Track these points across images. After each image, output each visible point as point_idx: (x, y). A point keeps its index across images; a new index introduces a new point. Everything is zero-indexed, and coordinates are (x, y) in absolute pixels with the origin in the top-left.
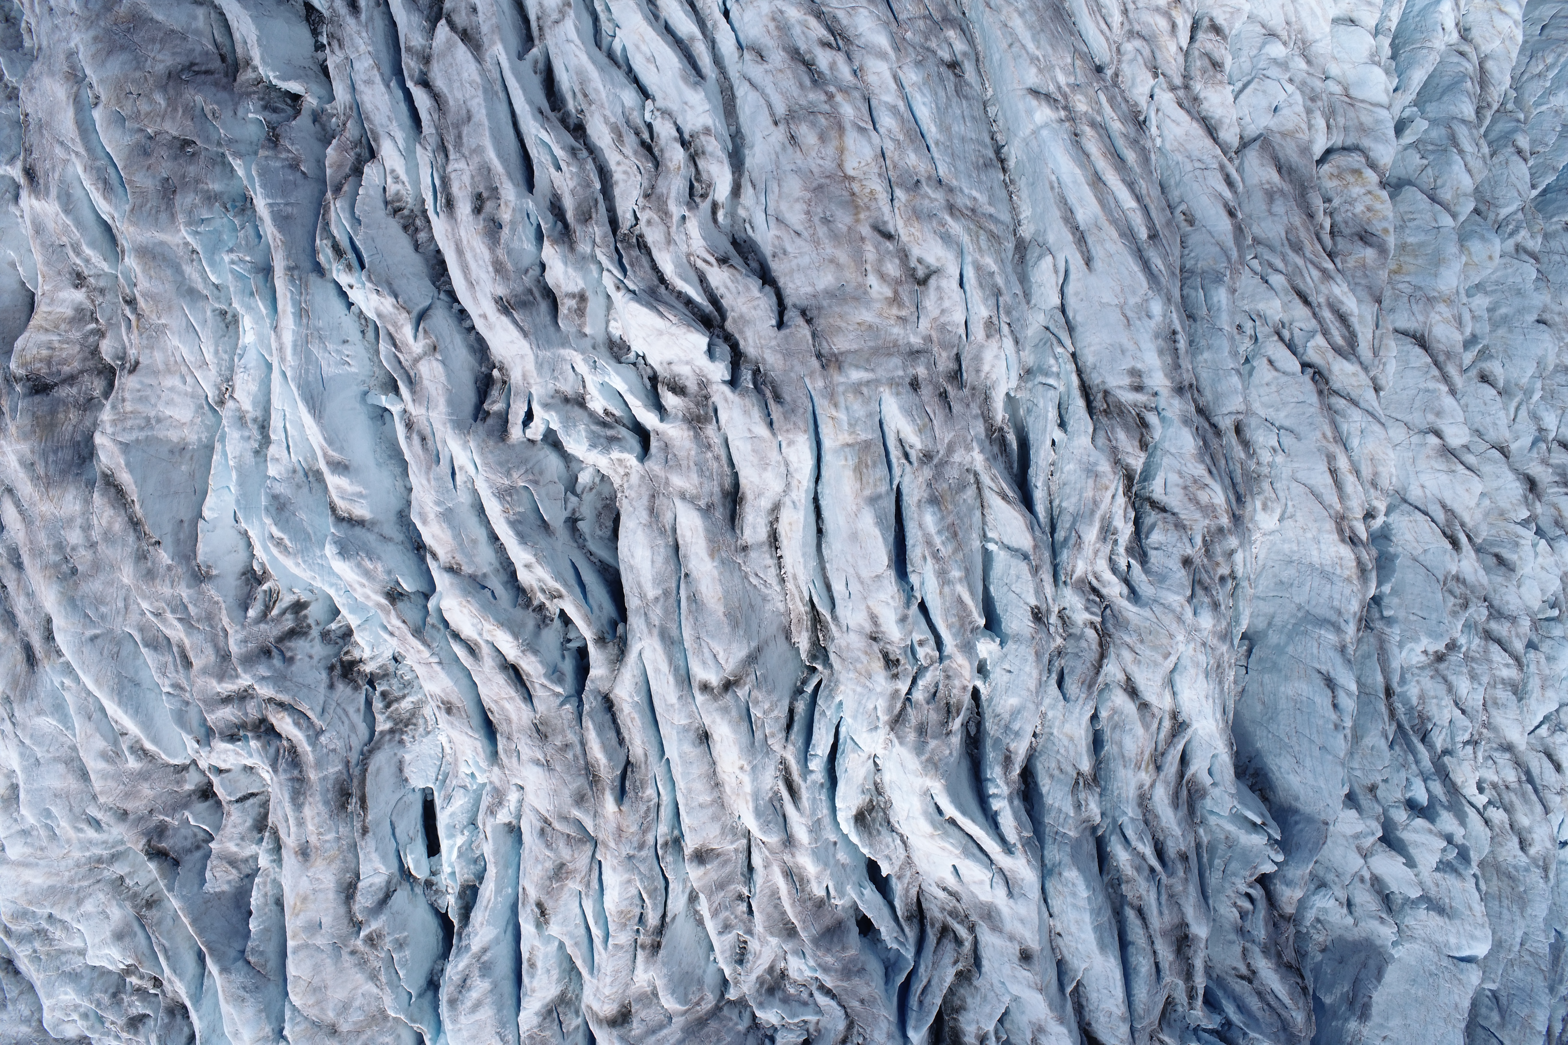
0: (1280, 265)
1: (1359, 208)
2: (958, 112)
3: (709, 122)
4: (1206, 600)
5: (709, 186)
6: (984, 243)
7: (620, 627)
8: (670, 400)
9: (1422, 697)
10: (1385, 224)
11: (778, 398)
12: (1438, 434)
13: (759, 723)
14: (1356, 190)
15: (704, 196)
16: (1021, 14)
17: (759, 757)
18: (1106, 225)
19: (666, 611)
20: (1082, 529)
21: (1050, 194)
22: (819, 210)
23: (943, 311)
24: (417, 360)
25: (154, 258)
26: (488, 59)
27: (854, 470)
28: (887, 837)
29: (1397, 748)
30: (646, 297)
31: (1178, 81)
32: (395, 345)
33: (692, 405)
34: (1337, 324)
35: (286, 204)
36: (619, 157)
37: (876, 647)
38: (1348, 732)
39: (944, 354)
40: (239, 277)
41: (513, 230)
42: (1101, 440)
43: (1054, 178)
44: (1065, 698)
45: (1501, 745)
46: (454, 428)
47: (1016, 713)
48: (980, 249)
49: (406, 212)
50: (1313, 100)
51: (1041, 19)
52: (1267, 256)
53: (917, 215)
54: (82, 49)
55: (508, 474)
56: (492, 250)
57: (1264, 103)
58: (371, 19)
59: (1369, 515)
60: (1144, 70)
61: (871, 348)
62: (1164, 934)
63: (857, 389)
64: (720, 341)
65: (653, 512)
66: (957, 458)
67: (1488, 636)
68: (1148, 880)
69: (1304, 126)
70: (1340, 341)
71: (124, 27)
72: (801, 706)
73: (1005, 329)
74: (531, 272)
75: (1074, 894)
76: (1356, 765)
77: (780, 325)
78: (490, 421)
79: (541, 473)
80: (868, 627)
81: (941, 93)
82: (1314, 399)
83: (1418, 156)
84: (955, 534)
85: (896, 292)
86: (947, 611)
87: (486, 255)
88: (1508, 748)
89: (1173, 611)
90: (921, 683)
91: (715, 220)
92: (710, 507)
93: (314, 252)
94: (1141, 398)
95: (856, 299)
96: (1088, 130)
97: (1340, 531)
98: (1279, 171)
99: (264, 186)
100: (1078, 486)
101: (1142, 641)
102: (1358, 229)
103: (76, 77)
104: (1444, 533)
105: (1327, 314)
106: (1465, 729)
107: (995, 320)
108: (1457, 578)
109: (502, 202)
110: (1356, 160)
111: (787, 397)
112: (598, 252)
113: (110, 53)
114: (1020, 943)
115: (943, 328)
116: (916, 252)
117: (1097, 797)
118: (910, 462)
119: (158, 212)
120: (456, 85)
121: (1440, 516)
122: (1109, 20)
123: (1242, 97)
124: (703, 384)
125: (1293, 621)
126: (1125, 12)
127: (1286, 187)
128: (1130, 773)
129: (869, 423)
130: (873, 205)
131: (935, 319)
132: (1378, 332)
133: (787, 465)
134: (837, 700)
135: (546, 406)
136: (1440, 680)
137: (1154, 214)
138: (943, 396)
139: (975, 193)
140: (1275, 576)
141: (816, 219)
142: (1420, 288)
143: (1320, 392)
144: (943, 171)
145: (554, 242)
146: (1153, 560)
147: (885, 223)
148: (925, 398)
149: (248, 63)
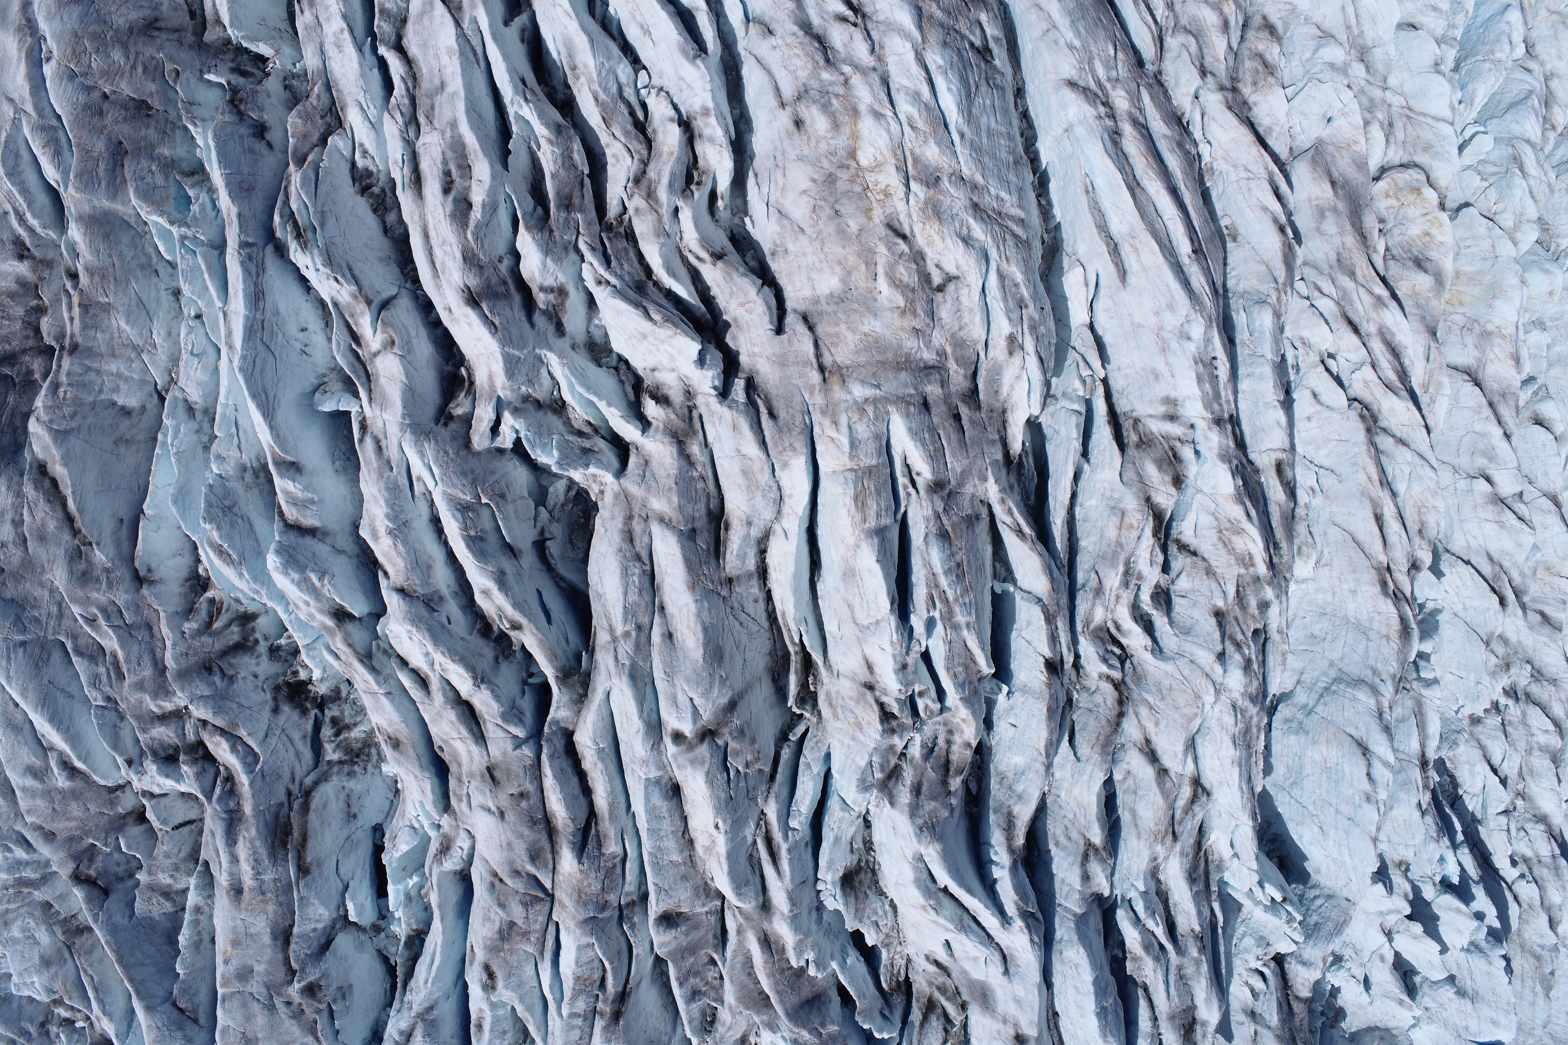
0: (1328, 288)
1: (1415, 231)
2: (988, 102)
3: (709, 103)
4: (1237, 658)
5: (707, 172)
6: (1011, 250)
7: (586, 660)
8: (651, 408)
10: (1443, 250)
11: (772, 414)
12: (1488, 479)
13: (738, 776)
14: (1413, 211)
15: (701, 184)
19: (637, 646)
20: (1103, 572)
21: (1083, 199)
22: (827, 205)
23: (961, 325)
24: (375, 354)
25: (101, 226)
26: (468, 22)
27: (855, 497)
28: (874, 902)
29: (1432, 819)
30: (631, 293)
31: (1226, 81)
32: (352, 336)
33: (675, 417)
34: (1387, 356)
36: (611, 138)
37: (871, 697)
38: (1382, 804)
39: (959, 372)
42: (1130, 474)
43: (1088, 181)
44: (1077, 758)
45: (1535, 816)
46: (409, 433)
47: (1020, 773)
48: (1007, 257)
49: (376, 190)
50: (1371, 110)
51: (1083, 6)
52: (1316, 278)
53: (937, 214)
55: (471, 487)
56: (460, 233)
57: (1317, 112)
59: (1414, 567)
60: (1191, 68)
61: (879, 362)
62: (1172, 1018)
63: (862, 407)
64: (712, 347)
65: (627, 535)
66: (969, 488)
67: (1529, 699)
68: (1156, 959)
69: (1361, 139)
70: (1389, 375)
72: (785, 754)
73: (1029, 346)
74: (504, 261)
75: (1077, 975)
76: (1385, 837)
77: (779, 330)
78: (453, 424)
79: (506, 489)
80: (863, 674)
82: (1361, 437)
83: (1477, 178)
84: (964, 575)
85: (909, 301)
86: (950, 657)
87: (454, 238)
88: (1542, 819)
89: (1201, 668)
90: (918, 738)
91: (713, 212)
92: (692, 533)
93: (271, 228)
94: (1174, 429)
95: (864, 306)
96: (1128, 129)
97: (1384, 585)
98: (1333, 186)
100: (1100, 524)
101: (1163, 699)
102: (1414, 253)
103: (29, 30)
104: (1491, 589)
105: (1377, 345)
107: (1018, 336)
108: (1501, 638)
109: (474, 181)
110: (1415, 178)
111: (782, 413)
112: (581, 243)
114: (1015, 1026)
115: (959, 343)
116: (932, 256)
117: (1106, 871)
118: (918, 492)
120: (432, 50)
121: (1487, 570)
122: (1154, 12)
124: (689, 394)
125: (1324, 679)
126: (1171, 5)
127: (1340, 203)
129: (875, 446)
130: (886, 200)
131: (951, 332)
132: (1430, 366)
133: (779, 488)
134: (824, 749)
135: (516, 412)
136: (1475, 744)
137: (1197, 225)
138: (955, 416)
139: (1002, 195)
140: (1306, 627)
141: (823, 215)
142: (1475, 320)
143: (1368, 430)
144: (966, 166)
145: (531, 229)
146: (1178, 610)
147: (899, 221)
148: (937, 419)
149: (217, 21)
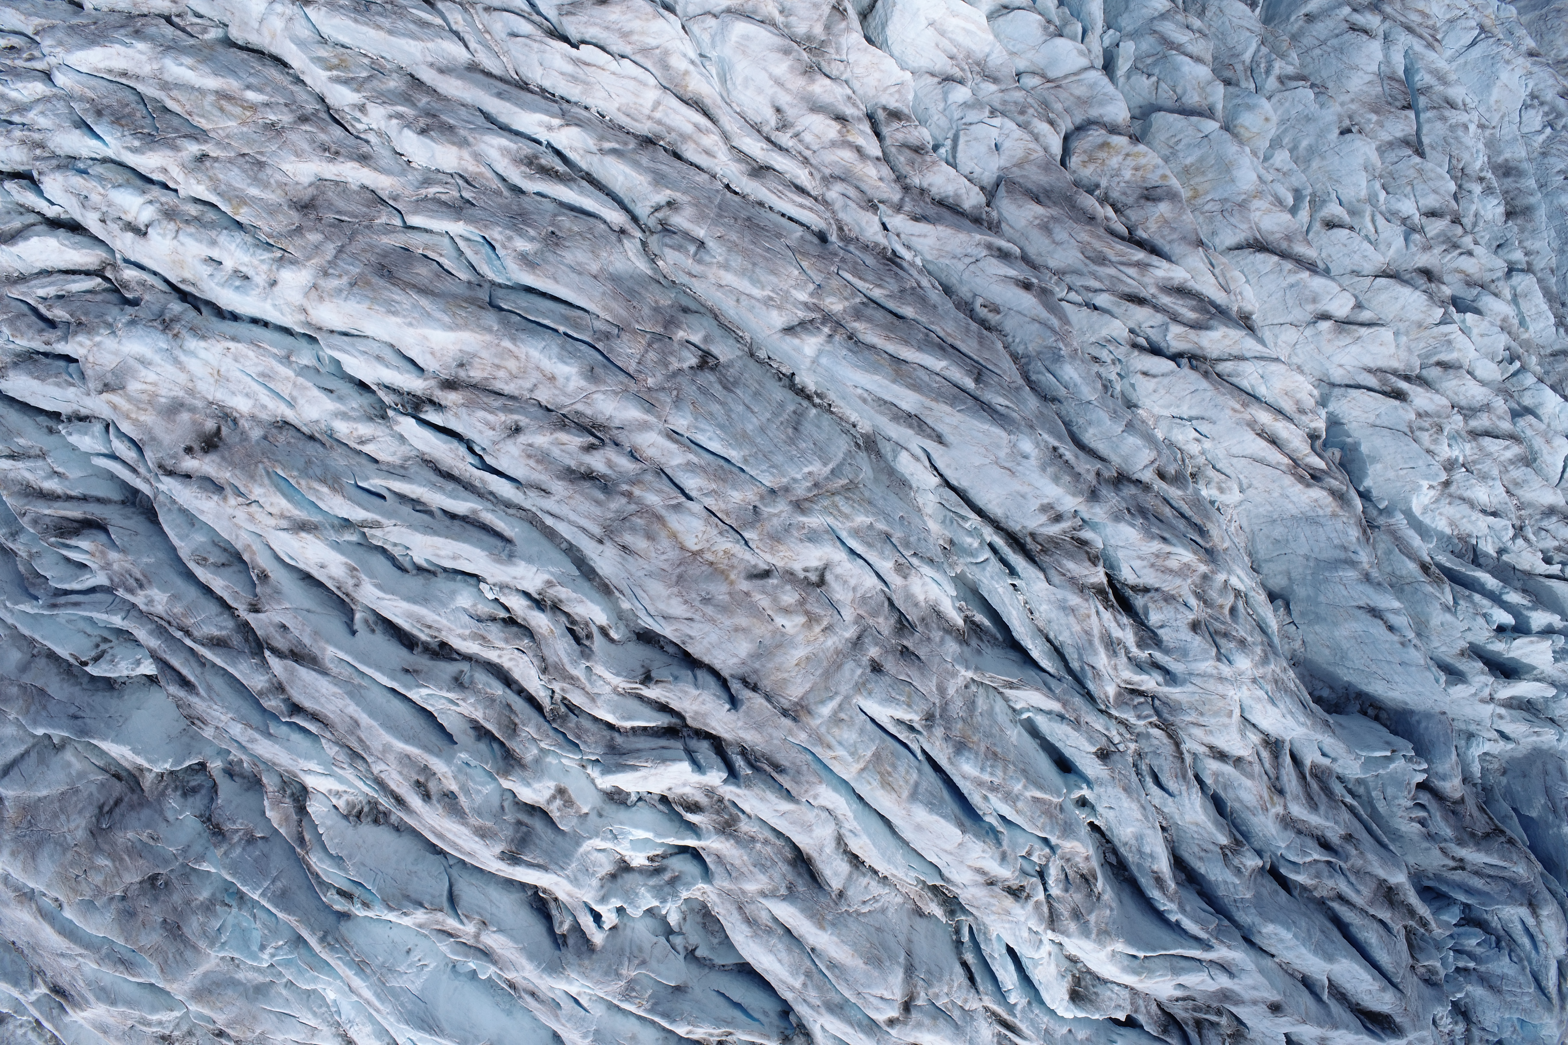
0: (1096, 285)
1: (1128, 174)
2: (740, 408)
3: (546, 577)
4: (1232, 645)
5: (587, 624)
6: (846, 509)
7: (792, 1018)
8: (693, 818)
9: (1452, 524)
10: (1160, 172)
11: (779, 768)
12: (1325, 317)
13: (950, 1006)
14: (1114, 161)
15: (589, 636)
16: (726, 267)
17: (968, 1029)
18: (933, 404)
19: (819, 988)
20: (1091, 660)
21: (866, 407)
22: (694, 596)
23: (854, 589)
24: (477, 936)
25: (210, 992)
26: (331, 666)
27: (883, 787)
28: (1105, 993)
29: (1461, 602)
30: (611, 760)
31: (896, 196)
32: (450, 935)
33: (715, 817)
34: (1181, 302)
35: (273, 882)
36: (498, 652)
37: (997, 889)
38: (1415, 641)
39: (881, 620)
40: (288, 963)
41: (467, 792)
42: (1056, 579)
43: (859, 391)
44: (1171, 795)
45: (1543, 513)
46: (550, 975)
47: (1139, 838)
48: (847, 517)
49: (366, 809)
50: (1022, 112)
51: (746, 253)
52: (1078, 282)
53: (776, 538)
54: (11, 871)
55: (618, 975)
56: (465, 824)
57: (983, 149)
58: (209, 688)
59: (1313, 437)
60: (863, 213)
61: (822, 675)
62: (1372, 903)
63: (836, 720)
64: (694, 744)
65: (750, 921)
66: (951, 691)
67: (1475, 435)
68: (1331, 877)
69: (1033, 145)
70: (1192, 315)
71: (25, 825)
72: (970, 958)
73: (915, 561)
74: (506, 804)
75: (1281, 941)
76: (1437, 644)
77: (734, 702)
78: (571, 941)
79: (641, 950)
80: (980, 879)
81: (716, 408)
82: (1204, 384)
83: (1145, 77)
84: (995, 754)
85: (807, 613)
86: (1032, 820)
87: (464, 830)
88: (1551, 511)
89: (1211, 676)
90: (1051, 882)
91: (612, 641)
92: (790, 888)
93: (328, 908)
94: (1065, 525)
95: (779, 646)
96: (858, 326)
97: (1301, 479)
98: (1038, 202)
99: (245, 882)
100: (1062, 622)
101: (1202, 714)
102: (1139, 191)
103: (27, 896)
104: (1384, 393)
105: (1166, 300)
106: (1504, 527)
107: (901, 560)
108: (1419, 415)
109: (439, 775)
110: (1096, 135)
111: (785, 763)
112: (543, 745)
113: (34, 857)
114: (1264, 1002)
115: (864, 600)
116: (797, 567)
117: (1248, 854)
118: (919, 732)
119: (181, 954)
120: (323, 700)
121: (1372, 381)
122: (798, 182)
123: (960, 155)
124: (710, 792)
125: (1309, 572)
126: (806, 161)
127: (1054, 211)
128: (1262, 818)
129: (866, 739)
130: (735, 561)
131: (853, 601)
132: (1217, 271)
133: (824, 809)
134: (994, 937)
135: (603, 900)
136: (1458, 501)
137: (964, 349)
138: (905, 653)
139: (806, 470)
140: (1268, 537)
141: (697, 603)
142: (1226, 200)
143: (1206, 375)
144: (768, 481)
145: (506, 773)
146: (1165, 638)
147: (755, 566)
148: (893, 671)
149: (141, 770)
